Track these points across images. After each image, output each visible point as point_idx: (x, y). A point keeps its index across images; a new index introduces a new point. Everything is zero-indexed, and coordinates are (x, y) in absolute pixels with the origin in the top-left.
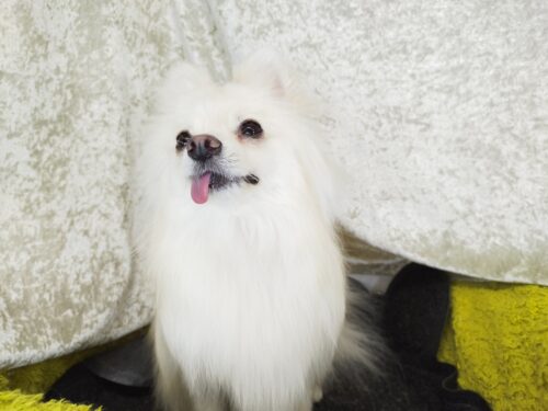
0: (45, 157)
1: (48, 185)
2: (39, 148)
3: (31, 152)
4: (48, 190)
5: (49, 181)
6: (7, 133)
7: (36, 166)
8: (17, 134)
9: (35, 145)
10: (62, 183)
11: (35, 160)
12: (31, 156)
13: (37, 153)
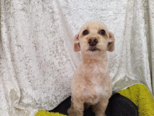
0: (28, 66)
1: (29, 73)
2: (27, 64)
3: (25, 65)
4: (29, 74)
5: (29, 72)
6: (20, 60)
7: (26, 68)
8: (22, 61)
9: (26, 63)
10: (32, 72)
11: (26, 67)
12: (25, 66)
13: (26, 65)
